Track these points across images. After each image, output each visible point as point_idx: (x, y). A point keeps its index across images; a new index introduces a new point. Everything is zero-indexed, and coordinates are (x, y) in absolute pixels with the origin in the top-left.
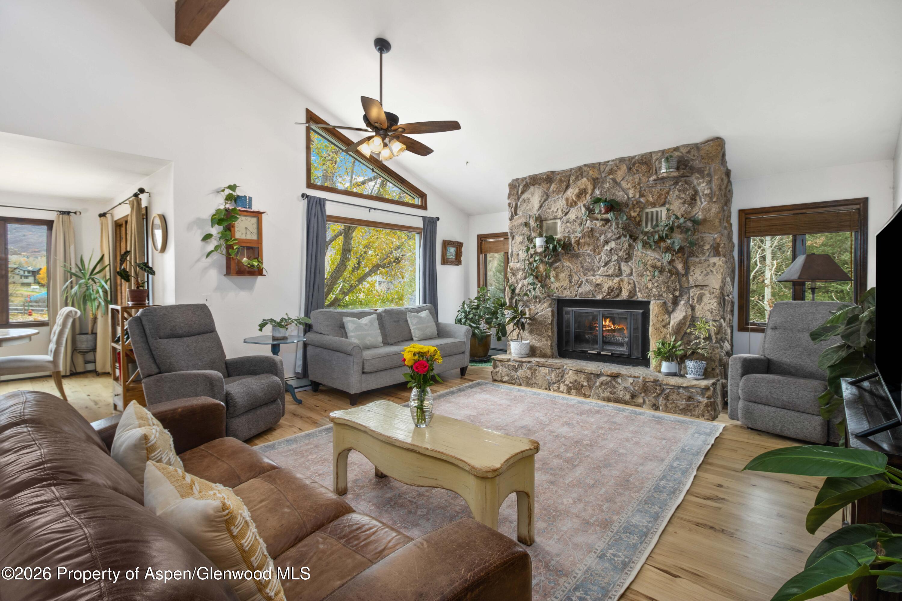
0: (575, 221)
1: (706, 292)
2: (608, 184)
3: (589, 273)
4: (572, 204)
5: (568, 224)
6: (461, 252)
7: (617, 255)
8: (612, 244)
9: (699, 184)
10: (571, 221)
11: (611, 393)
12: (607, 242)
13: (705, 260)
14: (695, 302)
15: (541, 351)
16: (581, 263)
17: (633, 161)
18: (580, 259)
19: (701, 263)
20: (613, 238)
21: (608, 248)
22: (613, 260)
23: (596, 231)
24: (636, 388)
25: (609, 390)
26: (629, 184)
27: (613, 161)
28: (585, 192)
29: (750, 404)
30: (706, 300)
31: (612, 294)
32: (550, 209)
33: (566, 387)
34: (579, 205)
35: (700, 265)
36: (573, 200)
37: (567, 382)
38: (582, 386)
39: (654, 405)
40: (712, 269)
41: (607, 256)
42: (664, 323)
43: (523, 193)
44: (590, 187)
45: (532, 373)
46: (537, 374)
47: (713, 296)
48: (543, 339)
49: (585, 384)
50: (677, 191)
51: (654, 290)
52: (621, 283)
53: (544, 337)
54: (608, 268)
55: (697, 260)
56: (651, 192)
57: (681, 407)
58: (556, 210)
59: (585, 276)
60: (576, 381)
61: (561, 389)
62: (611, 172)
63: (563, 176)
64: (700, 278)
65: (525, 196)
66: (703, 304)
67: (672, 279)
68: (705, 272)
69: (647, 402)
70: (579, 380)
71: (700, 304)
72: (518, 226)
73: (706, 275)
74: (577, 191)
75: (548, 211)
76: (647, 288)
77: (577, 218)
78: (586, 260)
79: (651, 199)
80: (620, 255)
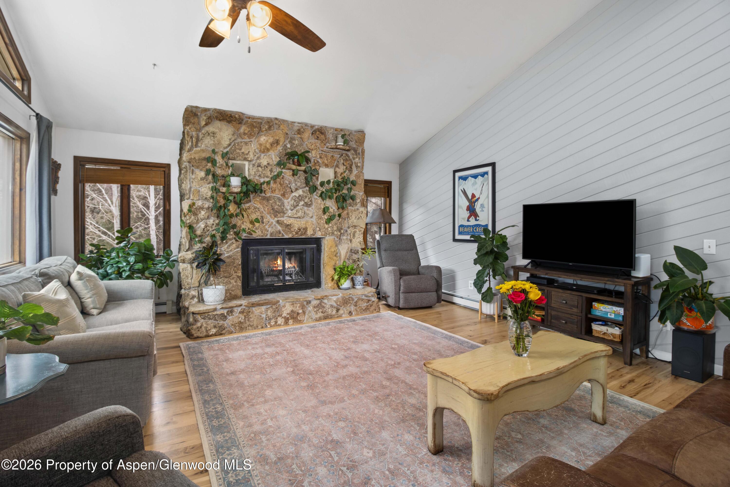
0: (267, 167)
1: (357, 230)
2: (297, 141)
3: (279, 215)
4: (265, 150)
5: (260, 168)
7: (304, 201)
8: (300, 192)
9: (354, 159)
10: (262, 166)
11: (322, 312)
12: (297, 189)
13: (358, 209)
14: (352, 237)
15: (230, 293)
16: (272, 206)
17: (314, 129)
18: (270, 202)
19: (355, 211)
20: (301, 186)
21: (296, 194)
22: (300, 205)
23: (286, 179)
24: (339, 303)
25: (320, 310)
26: (313, 146)
27: (299, 123)
28: (277, 142)
30: (357, 235)
31: (300, 233)
32: (240, 149)
33: (283, 320)
34: (270, 153)
35: (354, 212)
36: (266, 147)
37: (284, 315)
38: (298, 314)
39: (350, 312)
40: (361, 215)
41: (295, 201)
42: (335, 253)
43: (206, 124)
44: (282, 140)
45: (245, 316)
46: (251, 316)
47: (361, 232)
48: (233, 281)
49: (301, 311)
50: (342, 160)
51: (329, 229)
52: (307, 224)
53: (233, 279)
54: (297, 211)
55: (353, 208)
56: (326, 156)
57: (364, 308)
58: (247, 152)
59: (275, 217)
60: (292, 311)
61: (279, 322)
62: (299, 132)
63: (255, 122)
64: (355, 221)
65: (210, 128)
66: (356, 238)
67: (340, 221)
68: (357, 217)
69: (346, 312)
70: (295, 309)
71: (354, 239)
72: (199, 159)
73: (358, 219)
74: (271, 140)
75: (238, 151)
76: (325, 228)
77: (268, 164)
78: (276, 203)
79: (326, 162)
80: (306, 201)
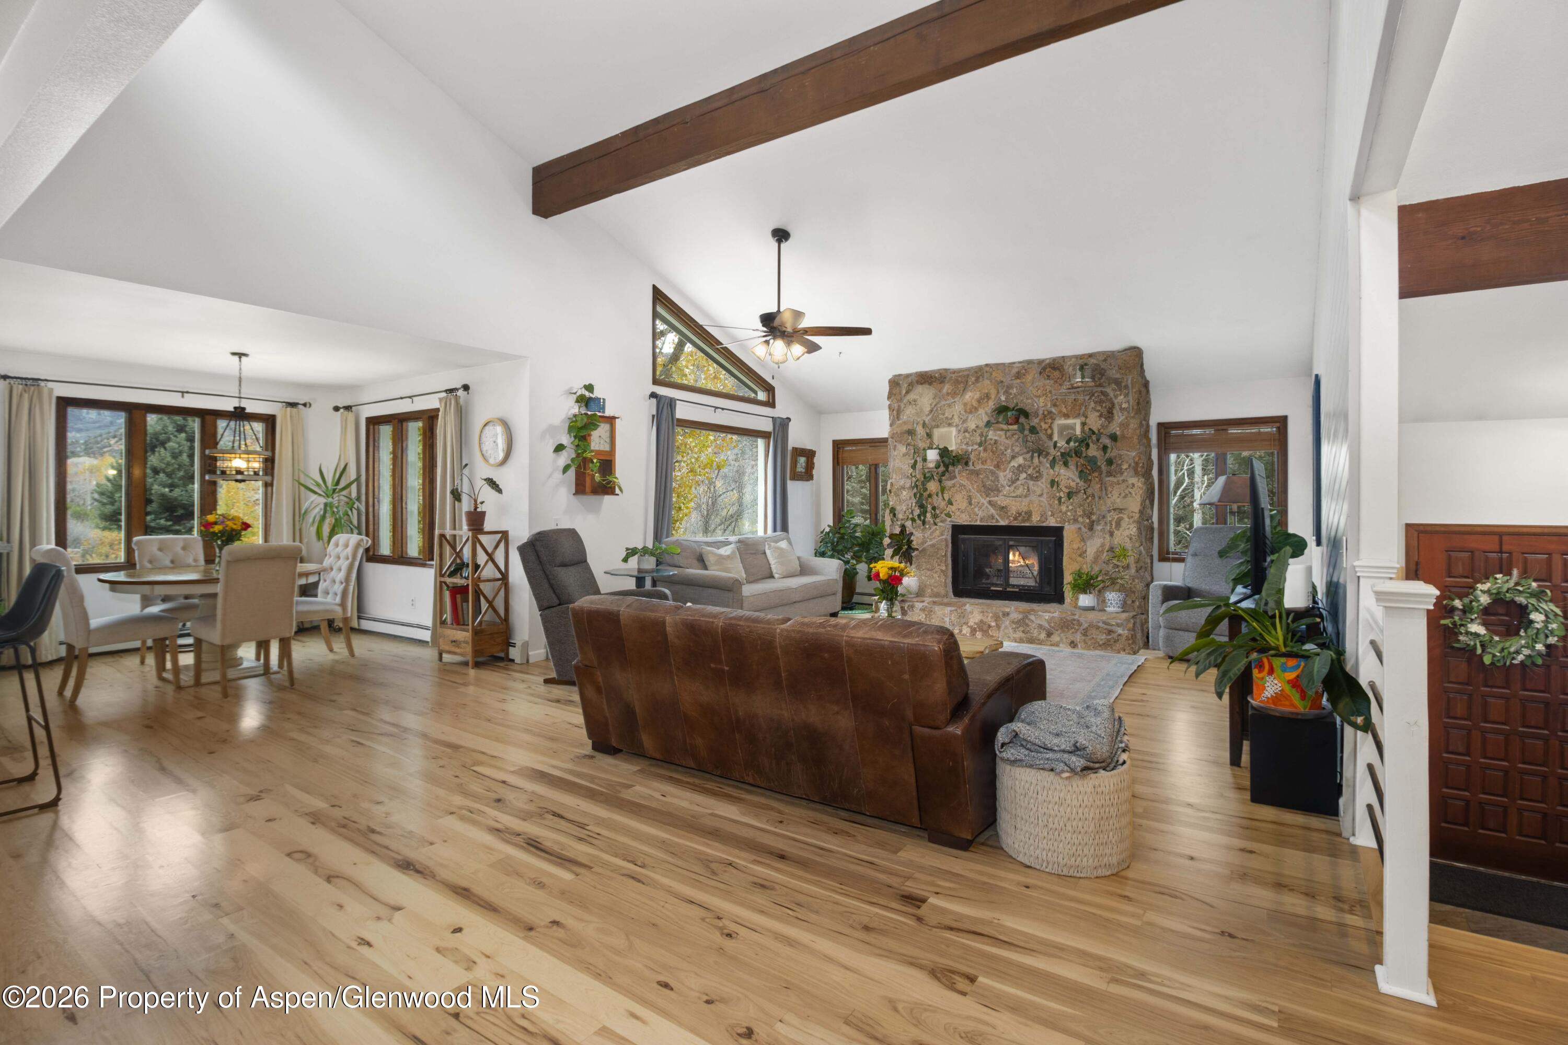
0: (975, 431)
1: (1125, 516)
2: (1015, 389)
3: (992, 494)
4: (972, 410)
5: (967, 434)
6: (814, 464)
7: (1026, 473)
8: (1020, 460)
9: (1116, 397)
10: (969, 430)
11: (1023, 632)
12: (1013, 457)
13: (1124, 481)
14: (1114, 527)
15: (932, 590)
16: (982, 482)
17: (1043, 365)
18: (981, 476)
19: (1119, 484)
20: (1022, 452)
21: (1014, 463)
22: (1020, 478)
23: (1001, 444)
24: (1052, 625)
25: (1021, 629)
26: (1039, 391)
27: (1020, 362)
28: (987, 396)
29: (1171, 631)
30: (1124, 524)
31: (1020, 518)
32: (944, 414)
33: (969, 629)
34: (979, 412)
35: (1118, 486)
36: (972, 405)
37: (971, 623)
38: (990, 626)
39: (1072, 642)
40: (1130, 490)
41: (1014, 473)
42: (1079, 552)
43: (907, 392)
44: (993, 392)
45: (926, 615)
46: (933, 616)
47: (1131, 520)
48: (936, 576)
49: (993, 624)
50: (1092, 403)
51: (1069, 514)
52: (1031, 505)
53: (936, 572)
54: (1015, 488)
55: (1115, 480)
56: (1064, 401)
57: (1101, 643)
58: (950, 417)
59: (987, 496)
60: (981, 621)
61: (964, 632)
62: (1018, 375)
63: (960, 376)
64: (1118, 500)
65: (911, 396)
66: (1121, 529)
67: (1088, 501)
68: (1123, 494)
69: (1064, 640)
70: (985, 620)
71: (1118, 530)
72: (901, 433)
73: (1125, 497)
74: (977, 395)
75: (941, 416)
76: (1061, 512)
77: (977, 427)
78: (988, 478)
79: (1064, 410)
80: (1029, 472)
